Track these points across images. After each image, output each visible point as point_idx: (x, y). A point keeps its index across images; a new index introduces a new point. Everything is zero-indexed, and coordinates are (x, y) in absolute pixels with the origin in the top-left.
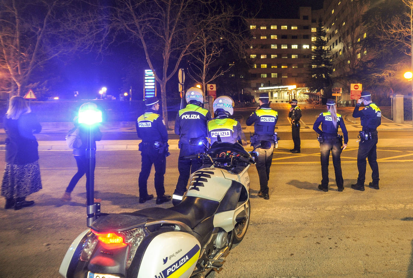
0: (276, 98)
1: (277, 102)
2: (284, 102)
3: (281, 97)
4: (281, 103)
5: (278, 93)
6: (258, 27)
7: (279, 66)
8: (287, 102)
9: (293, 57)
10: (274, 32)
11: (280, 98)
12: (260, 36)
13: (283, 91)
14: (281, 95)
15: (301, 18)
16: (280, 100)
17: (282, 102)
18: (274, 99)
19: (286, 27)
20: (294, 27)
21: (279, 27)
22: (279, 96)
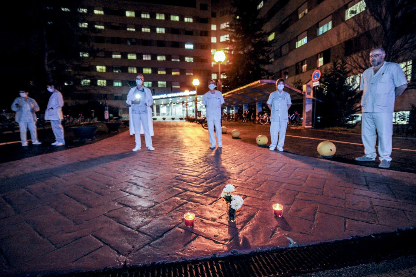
0: (164, 114)
1: (164, 119)
2: (175, 120)
3: (171, 112)
4: (171, 121)
5: (167, 106)
6: (138, 14)
7: (169, 71)
8: (181, 119)
9: (187, 59)
10: (160, 24)
11: (170, 114)
12: (141, 27)
13: (174, 105)
14: (171, 110)
15: (198, 6)
16: (170, 117)
17: (173, 119)
18: (162, 115)
19: (177, 18)
20: (189, 19)
21: (167, 17)
22: (169, 111)
